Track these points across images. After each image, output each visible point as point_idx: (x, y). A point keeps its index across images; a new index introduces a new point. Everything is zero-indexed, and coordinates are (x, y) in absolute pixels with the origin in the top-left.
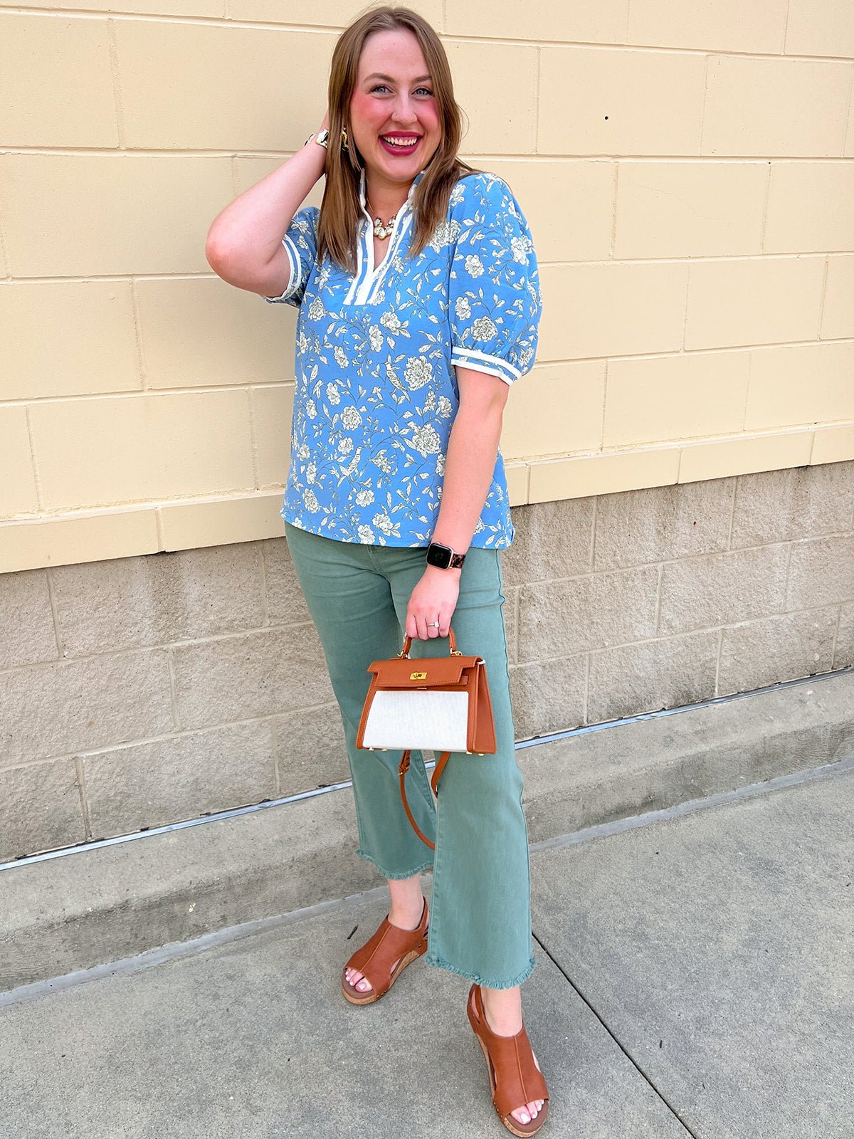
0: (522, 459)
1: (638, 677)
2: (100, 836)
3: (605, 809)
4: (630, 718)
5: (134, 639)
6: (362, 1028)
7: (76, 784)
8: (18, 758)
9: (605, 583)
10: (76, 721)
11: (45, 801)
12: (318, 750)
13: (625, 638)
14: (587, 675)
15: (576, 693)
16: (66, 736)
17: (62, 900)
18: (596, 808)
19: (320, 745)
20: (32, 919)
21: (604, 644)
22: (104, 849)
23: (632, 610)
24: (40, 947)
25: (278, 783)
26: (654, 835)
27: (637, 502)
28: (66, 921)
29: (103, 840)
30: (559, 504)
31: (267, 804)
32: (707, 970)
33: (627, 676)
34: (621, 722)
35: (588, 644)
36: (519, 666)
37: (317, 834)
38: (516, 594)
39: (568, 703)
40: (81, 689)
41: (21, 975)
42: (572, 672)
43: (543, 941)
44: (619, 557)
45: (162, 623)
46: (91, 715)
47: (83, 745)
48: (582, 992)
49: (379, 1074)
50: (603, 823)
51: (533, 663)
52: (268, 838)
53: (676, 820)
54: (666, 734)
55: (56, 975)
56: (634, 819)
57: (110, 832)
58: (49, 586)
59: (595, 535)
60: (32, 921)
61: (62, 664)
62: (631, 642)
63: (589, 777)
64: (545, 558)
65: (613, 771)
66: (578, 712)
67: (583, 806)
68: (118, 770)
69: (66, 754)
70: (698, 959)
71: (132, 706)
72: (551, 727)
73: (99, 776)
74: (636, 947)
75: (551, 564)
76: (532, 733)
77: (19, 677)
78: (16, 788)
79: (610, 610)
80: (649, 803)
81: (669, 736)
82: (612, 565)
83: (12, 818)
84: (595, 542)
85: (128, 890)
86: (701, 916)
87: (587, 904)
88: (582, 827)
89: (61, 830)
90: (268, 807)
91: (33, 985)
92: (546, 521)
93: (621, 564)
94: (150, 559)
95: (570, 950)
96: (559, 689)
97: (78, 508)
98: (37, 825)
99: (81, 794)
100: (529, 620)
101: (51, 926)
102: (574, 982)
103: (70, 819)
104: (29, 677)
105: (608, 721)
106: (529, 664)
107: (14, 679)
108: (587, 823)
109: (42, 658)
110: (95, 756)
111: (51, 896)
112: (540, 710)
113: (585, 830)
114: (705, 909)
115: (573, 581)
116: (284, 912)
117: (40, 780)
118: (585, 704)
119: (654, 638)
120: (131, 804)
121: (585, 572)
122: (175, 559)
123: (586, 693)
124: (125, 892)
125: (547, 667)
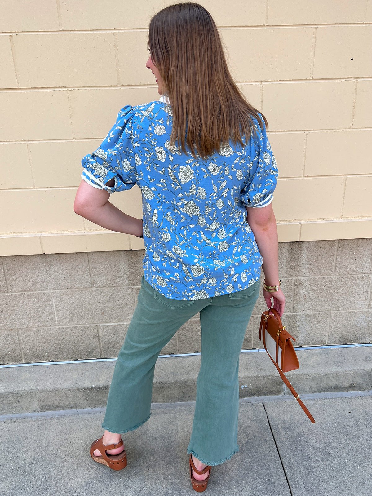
0: (298, 220)
1: (357, 327)
2: (106, 357)
3: (328, 386)
4: (351, 344)
5: (120, 283)
6: (183, 463)
7: (97, 335)
8: (76, 323)
9: (341, 281)
10: (97, 312)
11: (85, 340)
12: (195, 337)
13: (351, 308)
14: (329, 322)
15: (322, 330)
16: (94, 317)
17: (84, 380)
18: (324, 385)
19: (197, 335)
20: (72, 385)
21: (339, 309)
22: (106, 362)
23: (355, 294)
24: (74, 397)
25: (178, 348)
26: (352, 403)
27: (360, 244)
28: (84, 389)
29: (107, 358)
30: (318, 243)
31: (173, 355)
32: (354, 480)
33: (350, 325)
34: (346, 346)
35: (329, 308)
36: (293, 314)
37: (189, 373)
38: (293, 281)
39: (318, 333)
40: (100, 299)
41: (67, 405)
42: (321, 320)
43: (277, 443)
44: (349, 269)
45: (132, 277)
46: (103, 310)
47: (100, 321)
48: (286, 474)
49: (182, 487)
50: (328, 392)
51: (300, 313)
52: (168, 370)
53: (366, 398)
54: (367, 356)
55: (80, 408)
56: (344, 393)
57: (109, 356)
58: (88, 259)
59: (337, 258)
60: (72, 386)
61: (93, 289)
62: (354, 309)
63: (322, 370)
64: (309, 266)
65: (334, 369)
66: (323, 338)
67: (317, 383)
68: (113, 332)
69: (94, 324)
70: (351, 473)
71: (119, 309)
72: (308, 343)
73: (106, 334)
74: (322, 458)
75: (312, 269)
76: (298, 344)
77: (77, 292)
78: (75, 334)
79: (343, 294)
80: (353, 387)
81: (369, 357)
82: (345, 273)
83: (73, 345)
84: (336, 261)
85: (109, 381)
86: (361, 450)
87: (305, 430)
88: (316, 392)
89: (91, 352)
90: (172, 357)
91: (71, 410)
92: (310, 249)
93: (351, 273)
94: (127, 252)
95: (289, 451)
96: (314, 327)
97: (99, 230)
98: (82, 349)
99: (99, 339)
100: (299, 294)
101: (79, 390)
102: (284, 468)
103: (95, 348)
104: (80, 293)
105: (339, 344)
106: (298, 314)
107: (75, 293)
108: (319, 390)
109: (85, 286)
110: (104, 326)
111: (81, 377)
112: (303, 335)
113: (317, 393)
114: (364, 447)
115: (323, 278)
116: (172, 402)
117: (84, 332)
118: (327, 334)
119: (367, 309)
120: (118, 346)
121: (330, 275)
122: (137, 253)
123: (328, 330)
124: (108, 381)
125: (308, 316)
